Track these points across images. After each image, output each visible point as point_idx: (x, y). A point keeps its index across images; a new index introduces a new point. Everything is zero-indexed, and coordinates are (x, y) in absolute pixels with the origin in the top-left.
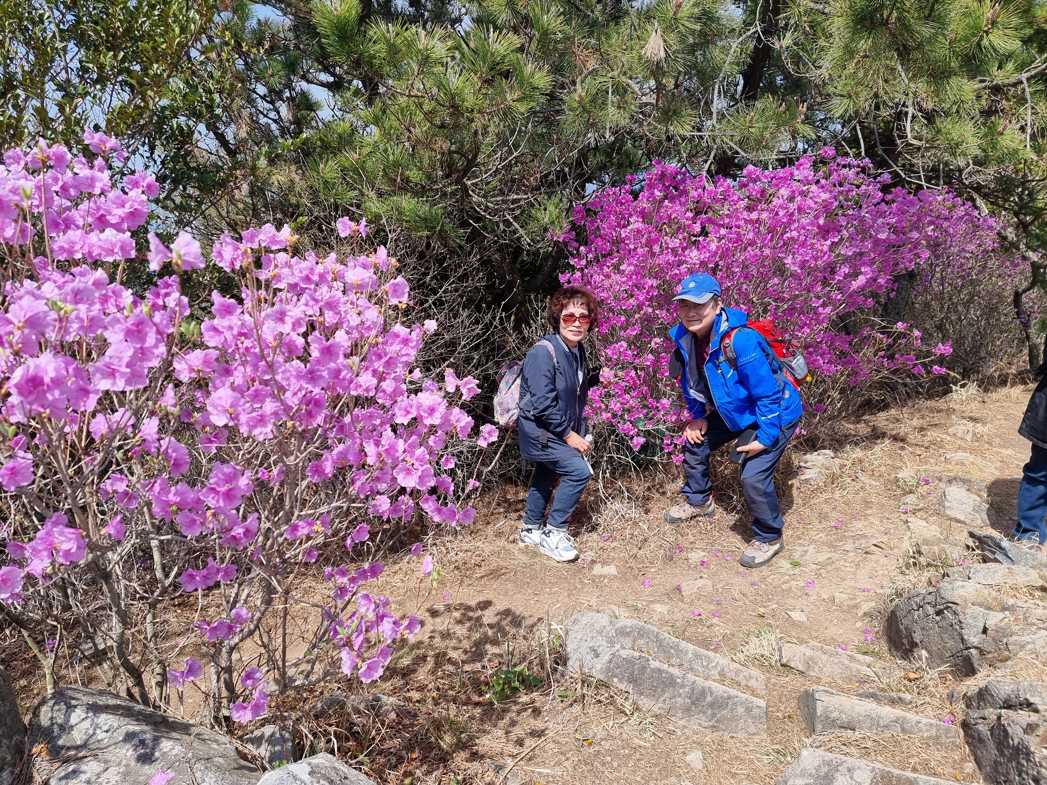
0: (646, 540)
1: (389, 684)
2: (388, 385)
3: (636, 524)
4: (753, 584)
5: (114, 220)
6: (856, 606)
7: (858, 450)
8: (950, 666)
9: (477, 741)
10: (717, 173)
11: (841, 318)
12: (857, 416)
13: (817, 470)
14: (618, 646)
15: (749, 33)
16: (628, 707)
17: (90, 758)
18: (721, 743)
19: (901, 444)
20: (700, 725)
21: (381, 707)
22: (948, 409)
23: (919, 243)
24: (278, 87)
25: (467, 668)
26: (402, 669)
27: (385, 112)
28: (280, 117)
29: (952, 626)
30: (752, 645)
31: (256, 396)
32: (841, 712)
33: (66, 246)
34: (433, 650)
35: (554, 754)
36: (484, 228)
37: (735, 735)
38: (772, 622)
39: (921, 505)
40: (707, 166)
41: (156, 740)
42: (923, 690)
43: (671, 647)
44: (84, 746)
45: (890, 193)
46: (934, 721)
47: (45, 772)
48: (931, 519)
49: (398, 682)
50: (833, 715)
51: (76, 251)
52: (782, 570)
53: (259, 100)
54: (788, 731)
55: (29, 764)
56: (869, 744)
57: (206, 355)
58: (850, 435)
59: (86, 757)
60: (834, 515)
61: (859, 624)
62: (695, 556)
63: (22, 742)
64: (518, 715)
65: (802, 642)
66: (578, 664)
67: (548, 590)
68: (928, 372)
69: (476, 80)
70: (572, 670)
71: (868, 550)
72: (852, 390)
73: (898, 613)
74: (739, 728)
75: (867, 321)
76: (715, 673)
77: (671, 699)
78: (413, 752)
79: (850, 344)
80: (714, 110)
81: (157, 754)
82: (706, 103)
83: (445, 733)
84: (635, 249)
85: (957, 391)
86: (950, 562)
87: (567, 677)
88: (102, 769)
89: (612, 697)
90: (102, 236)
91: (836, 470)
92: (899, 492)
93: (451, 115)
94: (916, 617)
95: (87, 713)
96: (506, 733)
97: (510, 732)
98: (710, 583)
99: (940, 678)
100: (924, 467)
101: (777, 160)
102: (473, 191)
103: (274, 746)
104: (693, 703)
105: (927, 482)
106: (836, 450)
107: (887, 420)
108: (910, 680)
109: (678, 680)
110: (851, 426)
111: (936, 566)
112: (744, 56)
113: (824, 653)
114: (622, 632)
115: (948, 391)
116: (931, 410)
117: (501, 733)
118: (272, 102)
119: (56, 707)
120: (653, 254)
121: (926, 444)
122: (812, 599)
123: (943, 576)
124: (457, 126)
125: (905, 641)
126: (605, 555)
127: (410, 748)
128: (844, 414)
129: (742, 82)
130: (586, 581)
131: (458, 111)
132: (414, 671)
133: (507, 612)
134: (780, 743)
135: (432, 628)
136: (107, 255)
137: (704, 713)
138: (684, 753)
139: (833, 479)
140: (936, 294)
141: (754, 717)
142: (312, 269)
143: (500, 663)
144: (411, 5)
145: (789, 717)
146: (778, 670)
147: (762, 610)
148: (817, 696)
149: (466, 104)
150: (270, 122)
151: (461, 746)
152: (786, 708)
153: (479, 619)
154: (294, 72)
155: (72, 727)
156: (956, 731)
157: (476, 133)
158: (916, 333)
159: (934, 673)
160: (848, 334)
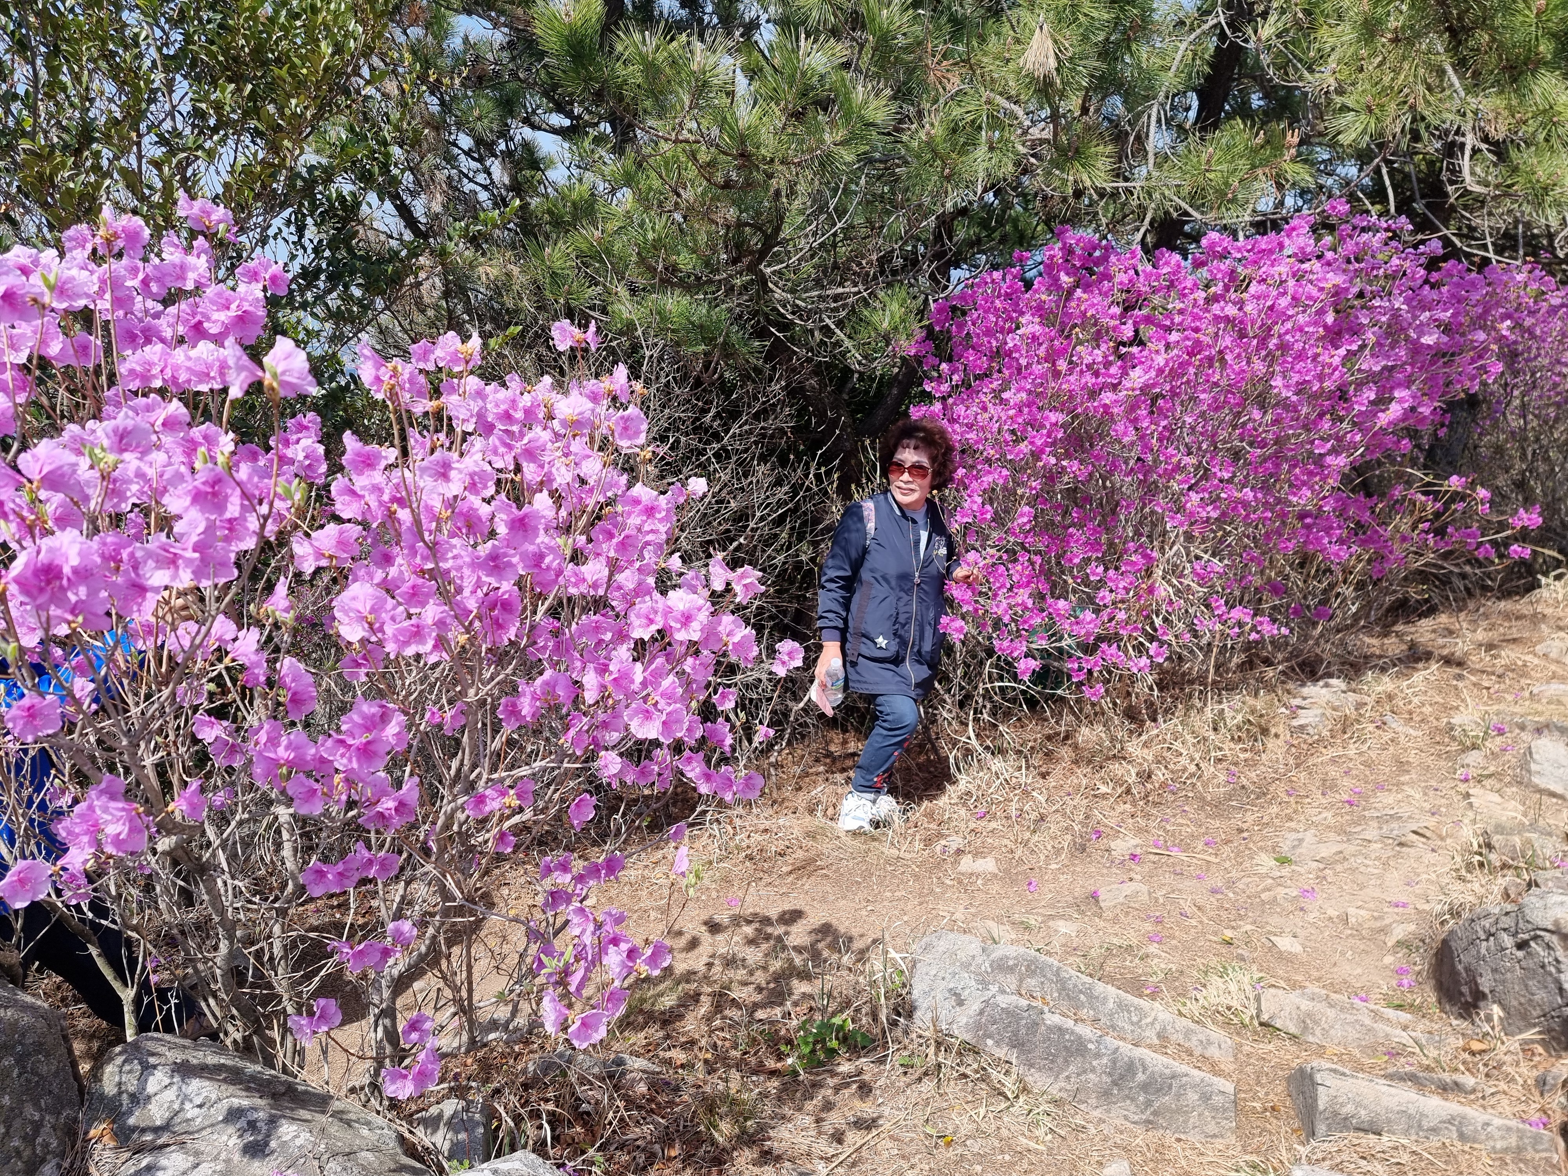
0: (1042, 818)
1: (642, 1035)
2: (627, 579)
3: (1026, 793)
4: (1214, 891)
5: (214, 330)
6: (1384, 930)
7: (1386, 679)
8: (1540, 1033)
9: (772, 1133)
10: (1157, 246)
11: (1357, 469)
12: (1385, 626)
13: (1319, 711)
14: (994, 989)
15: (1206, 27)
16: (1010, 1086)
17: (173, 1148)
18: (1161, 1148)
19: (1457, 671)
20: (1126, 1118)
21: (623, 1074)
22: (1535, 615)
23: (1486, 350)
24: (490, 137)
25: (760, 1014)
26: (663, 1013)
27: (640, 165)
28: (492, 182)
29: (1543, 967)
30: (1212, 990)
31: (414, 595)
32: (1358, 1105)
33: (138, 368)
34: (709, 984)
35: (891, 1157)
36: (792, 340)
37: (1183, 1137)
38: (1246, 954)
39: (1492, 769)
40: (1139, 236)
41: (273, 1122)
42: (1494, 1071)
43: (1081, 992)
44: (166, 1127)
45: (1439, 269)
46: (1514, 1123)
47: (107, 1166)
48: (1509, 791)
49: (655, 1032)
50: (1344, 1111)
51: (154, 377)
52: (1263, 870)
53: (462, 157)
54: (1270, 1133)
55: (84, 1154)
56: (1405, 1158)
57: (341, 533)
58: (1373, 655)
59: (168, 1145)
60: (1347, 782)
61: (1389, 959)
62: (1122, 846)
63: (75, 1120)
64: (836, 1093)
65: (1294, 986)
66: (929, 1015)
67: (888, 894)
68: (1501, 556)
69: (778, 113)
70: (921, 1024)
71: (1403, 839)
72: (1375, 584)
73: (1453, 944)
74: (1190, 1126)
75: (1400, 475)
76: (1151, 1035)
77: (1078, 1075)
78: (671, 1146)
79: (1373, 512)
80: (1150, 147)
81: (273, 1144)
82: (1138, 138)
83: (721, 1118)
84: (1027, 366)
85: (1548, 585)
86: (1540, 862)
87: (914, 1036)
88: (189, 1165)
89: (984, 1069)
90: (193, 353)
91: (1350, 711)
92: (1454, 746)
93: (739, 168)
94: (1483, 951)
95: (172, 1077)
96: (817, 1121)
97: (823, 1120)
98: (1144, 888)
99: (1524, 1050)
100: (1495, 707)
101: (1252, 224)
102: (776, 284)
103: (457, 1132)
104: (1115, 1083)
105: (1501, 732)
106: (1349, 679)
107: (1434, 631)
108: (1473, 1053)
109: (1090, 1046)
110: (1374, 641)
111: (1516, 868)
112: (1198, 62)
113: (1331, 1006)
114: (1002, 967)
115: (1535, 585)
116: (1507, 616)
117: (808, 1120)
118: (480, 160)
119: (127, 1068)
120: (1057, 374)
121: (1500, 671)
122: (1310, 917)
123: (1529, 885)
124: (749, 184)
125: (1465, 989)
126: (979, 841)
127: (667, 1140)
128: (1362, 623)
129: (1195, 104)
130: (948, 882)
131: (751, 161)
132: (681, 1017)
133: (826, 930)
134: (1257, 1152)
135: (710, 951)
136: (200, 382)
137: (1133, 1100)
138: (1100, 1163)
139: (1345, 725)
140: (1513, 433)
141: (1215, 1109)
142: (514, 401)
143: (811, 1009)
144: (683, 7)
145: (1273, 1108)
146: (1255, 1032)
147: (1229, 934)
148: (1318, 1078)
149: (763, 151)
150: (478, 188)
151: (746, 1139)
152: (1267, 1094)
153: (779, 939)
154: (511, 113)
155: (149, 1097)
156: (1552, 1140)
157: (778, 193)
158: (1482, 493)
159: (1513, 1043)
160: (1369, 495)
